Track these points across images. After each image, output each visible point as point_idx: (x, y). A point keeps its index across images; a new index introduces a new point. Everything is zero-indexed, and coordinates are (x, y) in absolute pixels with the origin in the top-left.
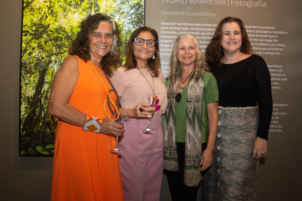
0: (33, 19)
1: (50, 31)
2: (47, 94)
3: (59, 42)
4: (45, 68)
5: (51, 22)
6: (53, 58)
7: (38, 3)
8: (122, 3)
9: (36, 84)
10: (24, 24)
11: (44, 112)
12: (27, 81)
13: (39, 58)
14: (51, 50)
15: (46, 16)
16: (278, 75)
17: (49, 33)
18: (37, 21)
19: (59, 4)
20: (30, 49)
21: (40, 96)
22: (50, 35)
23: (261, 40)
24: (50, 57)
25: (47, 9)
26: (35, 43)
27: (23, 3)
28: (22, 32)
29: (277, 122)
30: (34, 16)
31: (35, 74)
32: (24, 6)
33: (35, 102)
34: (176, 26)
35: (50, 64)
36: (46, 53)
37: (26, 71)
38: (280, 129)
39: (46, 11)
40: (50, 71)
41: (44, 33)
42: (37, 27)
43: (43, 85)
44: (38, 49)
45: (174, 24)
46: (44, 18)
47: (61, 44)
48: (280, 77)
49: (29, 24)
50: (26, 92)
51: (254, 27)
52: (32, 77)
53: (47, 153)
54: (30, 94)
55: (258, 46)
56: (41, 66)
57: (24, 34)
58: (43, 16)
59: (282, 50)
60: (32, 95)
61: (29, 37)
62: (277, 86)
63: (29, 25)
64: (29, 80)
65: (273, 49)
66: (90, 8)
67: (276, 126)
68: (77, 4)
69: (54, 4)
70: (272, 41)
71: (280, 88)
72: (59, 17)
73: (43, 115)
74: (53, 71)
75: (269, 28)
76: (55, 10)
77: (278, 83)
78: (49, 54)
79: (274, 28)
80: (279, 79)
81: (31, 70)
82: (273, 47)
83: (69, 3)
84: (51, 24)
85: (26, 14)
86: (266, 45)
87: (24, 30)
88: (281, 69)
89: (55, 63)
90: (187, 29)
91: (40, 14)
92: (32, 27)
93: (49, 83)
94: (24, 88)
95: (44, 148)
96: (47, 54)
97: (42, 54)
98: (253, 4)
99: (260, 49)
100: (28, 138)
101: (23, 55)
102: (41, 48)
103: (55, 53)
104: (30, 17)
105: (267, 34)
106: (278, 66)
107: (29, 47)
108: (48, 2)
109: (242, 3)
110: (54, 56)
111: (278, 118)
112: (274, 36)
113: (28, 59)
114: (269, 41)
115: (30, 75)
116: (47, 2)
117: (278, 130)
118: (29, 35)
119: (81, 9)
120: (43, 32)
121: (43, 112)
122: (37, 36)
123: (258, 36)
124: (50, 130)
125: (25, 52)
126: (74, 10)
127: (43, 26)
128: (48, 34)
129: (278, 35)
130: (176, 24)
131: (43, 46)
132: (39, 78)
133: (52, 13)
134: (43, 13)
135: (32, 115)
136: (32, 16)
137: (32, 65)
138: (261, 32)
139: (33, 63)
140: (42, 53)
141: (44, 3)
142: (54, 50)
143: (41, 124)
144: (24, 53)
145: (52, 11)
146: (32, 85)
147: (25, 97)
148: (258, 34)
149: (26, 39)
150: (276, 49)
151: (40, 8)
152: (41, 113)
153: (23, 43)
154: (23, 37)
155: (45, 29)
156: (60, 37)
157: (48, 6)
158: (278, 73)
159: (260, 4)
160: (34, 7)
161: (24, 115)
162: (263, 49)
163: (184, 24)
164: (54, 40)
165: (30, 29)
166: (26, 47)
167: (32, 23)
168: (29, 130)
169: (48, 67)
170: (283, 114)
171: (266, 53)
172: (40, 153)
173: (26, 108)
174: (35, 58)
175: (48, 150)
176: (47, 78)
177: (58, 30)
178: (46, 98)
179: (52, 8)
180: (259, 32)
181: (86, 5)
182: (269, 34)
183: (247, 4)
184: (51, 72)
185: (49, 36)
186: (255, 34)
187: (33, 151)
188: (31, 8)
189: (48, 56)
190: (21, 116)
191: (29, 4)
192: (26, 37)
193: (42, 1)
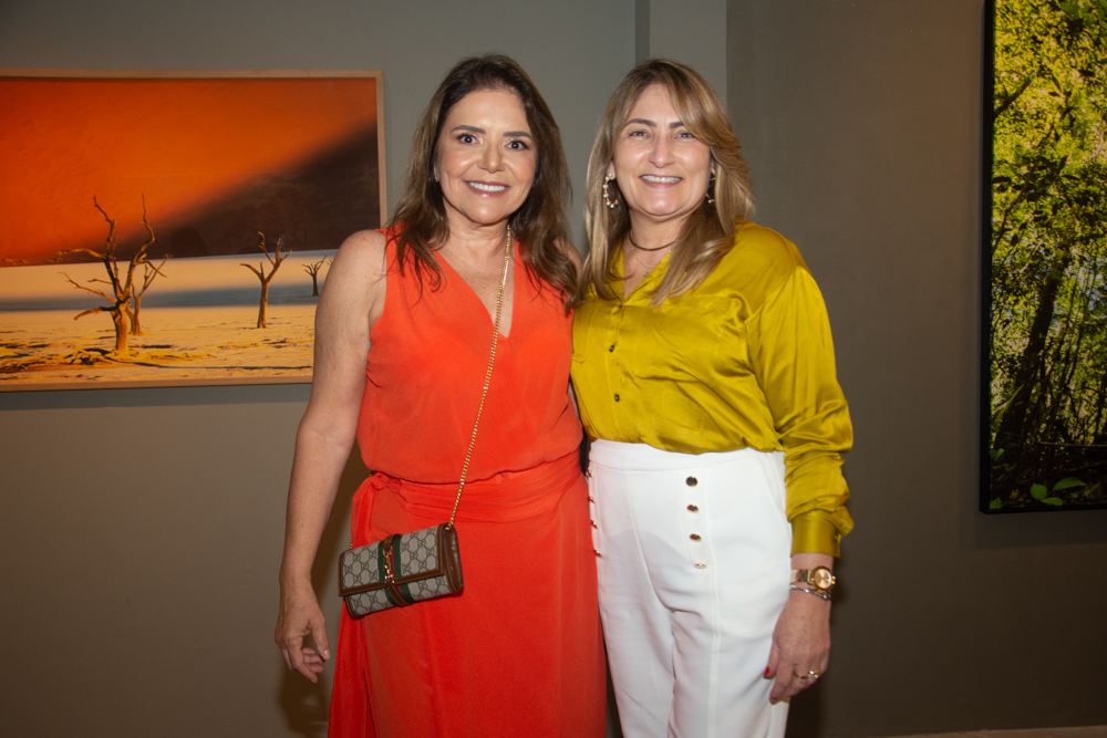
0: (1021, 143)
1: (1065, 176)
2: (1059, 348)
3: (1092, 206)
4: (1054, 277)
5: (1071, 151)
6: (1075, 251)
7: (1034, 98)
9: (1032, 321)
10: (997, 157)
11: (1051, 393)
12: (1007, 315)
13: (1037, 252)
14: (1070, 228)
15: (1056, 134)
17: (1065, 181)
18: (1032, 151)
19: (1092, 99)
20: (1014, 226)
21: (1040, 354)
22: (1067, 189)
24: (1068, 249)
25: (1059, 115)
26: (1027, 212)
28: (991, 180)
30: (1025, 136)
31: (1029, 295)
32: (995, 108)
33: (1027, 369)
35: (1067, 266)
36: (1056, 237)
37: (1005, 287)
39: (1057, 120)
40: (1068, 285)
41: (1051, 182)
42: (1032, 165)
43: (1048, 325)
44: (1036, 227)
46: (1052, 141)
47: (1096, 211)
49: (1011, 159)
50: (1005, 345)
52: (1021, 303)
53: (1057, 501)
54: (1015, 348)
56: (1044, 274)
57: (996, 185)
58: (1048, 135)
60: (1021, 350)
61: (1012, 195)
63: (1010, 162)
64: (1013, 312)
69: (1077, 99)
72: (1091, 138)
73: (1048, 404)
74: (1076, 285)
76: (1079, 117)
78: (1065, 238)
81: (1018, 284)
84: (1069, 158)
85: (1002, 130)
87: (997, 174)
89: (1081, 263)
91: (1040, 130)
92: (1019, 166)
93: (1065, 319)
94: (1000, 333)
95: (1050, 488)
96: (1058, 240)
97: (1047, 241)
100: (1011, 465)
101: (997, 243)
102: (1043, 225)
103: (1081, 237)
104: (1012, 139)
107: (1013, 221)
108: (1063, 96)
110: (1078, 244)
113: (1009, 254)
115: (1015, 298)
116: (1059, 96)
118: (1010, 189)
120: (1047, 181)
121: (1049, 396)
122: (1031, 191)
124: (1066, 441)
125: (1001, 236)
127: (1047, 164)
128: (1063, 186)
131: (1050, 217)
132: (1040, 306)
133: (1072, 125)
134: (1048, 127)
135: (1020, 403)
136: (1017, 136)
137: (1021, 271)
139: (1023, 265)
140: (1046, 237)
141: (1049, 99)
142: (1078, 229)
143: (1044, 425)
144: (998, 240)
145: (1072, 120)
146: (1020, 325)
147: (1003, 357)
149: (1003, 200)
151: (1039, 112)
152: (1042, 399)
153: (995, 213)
154: (994, 194)
155: (1053, 171)
156: (1094, 193)
157: (1060, 107)
160: (1022, 110)
161: (999, 405)
164: (1077, 200)
165: (1014, 171)
166: (1004, 223)
167: (1017, 157)
168: (1014, 444)
169: (1062, 275)
172: (1039, 502)
173: (1006, 386)
174: (1028, 251)
175: (1060, 494)
176: (1059, 304)
177: (1087, 172)
178: (1057, 357)
179: (1073, 113)
184: (1069, 289)
185: (1064, 191)
187: (1022, 499)
189: (1061, 246)
190: (993, 408)
191: (1008, 100)
192: (1004, 195)
193: (1044, 92)
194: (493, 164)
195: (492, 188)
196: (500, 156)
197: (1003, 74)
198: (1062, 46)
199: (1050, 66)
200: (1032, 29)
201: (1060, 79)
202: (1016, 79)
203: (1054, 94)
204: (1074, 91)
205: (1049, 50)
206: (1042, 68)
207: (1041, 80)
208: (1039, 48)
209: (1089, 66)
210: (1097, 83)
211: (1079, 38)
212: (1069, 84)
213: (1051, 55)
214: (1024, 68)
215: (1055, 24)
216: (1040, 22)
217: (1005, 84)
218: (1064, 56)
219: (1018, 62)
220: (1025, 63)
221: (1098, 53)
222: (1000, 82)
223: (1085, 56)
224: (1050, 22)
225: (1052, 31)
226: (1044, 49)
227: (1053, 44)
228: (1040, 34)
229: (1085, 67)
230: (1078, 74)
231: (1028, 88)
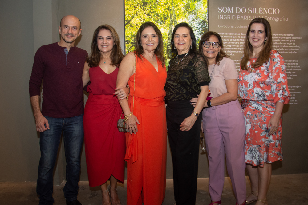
0: (132, 32)
7: (135, 21)
8: (193, 20)
10: (126, 36)
16: (295, 67)
23: (284, 44)
27: (124, 21)
28: (125, 41)
29: (294, 98)
30: (133, 30)
32: (125, 23)
34: (228, 35)
38: (296, 102)
45: (227, 34)
48: (296, 68)
49: (130, 36)
51: (280, 35)
55: (282, 48)
57: (126, 42)
59: (298, 50)
61: (130, 45)
62: (294, 74)
63: (130, 37)
65: (292, 49)
66: (171, 24)
67: (294, 101)
68: (162, 21)
70: (291, 44)
71: (296, 75)
75: (289, 35)
77: (295, 72)
79: (293, 35)
80: (296, 70)
82: (292, 48)
83: (157, 21)
85: (127, 29)
86: (287, 47)
87: (126, 40)
88: (297, 62)
90: (236, 37)
92: (132, 38)
98: (279, 19)
99: (284, 49)
105: (288, 39)
106: (295, 61)
108: (142, 20)
109: (271, 18)
111: (294, 95)
112: (293, 41)
114: (289, 44)
117: (295, 104)
118: (130, 43)
119: (165, 25)
123: (282, 41)
126: (161, 26)
129: (296, 40)
130: (228, 34)
136: (131, 30)
138: (284, 38)
141: (139, 21)
148: (282, 39)
149: (128, 46)
150: (294, 50)
151: (136, 24)
153: (126, 49)
154: (126, 45)
158: (295, 65)
159: (284, 19)
160: (132, 24)
162: (285, 49)
163: (234, 34)
165: (131, 39)
170: (298, 92)
171: (287, 52)
180: (283, 38)
181: (168, 22)
182: (290, 39)
183: (275, 19)
186: (280, 39)
188: (131, 25)
191: (128, 22)
192: (128, 45)
193: (138, 19)
194: (150, 40)
195: (151, 45)
196: (152, 39)
197: (127, 15)
198: (142, 8)
199: (139, 13)
200: (134, 4)
201: (142, 16)
202: (130, 16)
203: (140, 20)
204: (145, 20)
205: (138, 9)
206: (137, 14)
207: (137, 16)
208: (136, 9)
209: (149, 13)
210: (151, 17)
211: (146, 7)
212: (144, 17)
213: (139, 10)
214: (132, 14)
215: (140, 3)
216: (136, 3)
217: (128, 17)
218: (142, 11)
219: (131, 12)
220: (133, 12)
221: (151, 10)
222: (126, 17)
223: (148, 11)
224: (138, 3)
225: (139, 5)
226: (137, 9)
227: (139, 8)
228: (136, 5)
229: (148, 14)
230: (146, 15)
231: (133, 18)
